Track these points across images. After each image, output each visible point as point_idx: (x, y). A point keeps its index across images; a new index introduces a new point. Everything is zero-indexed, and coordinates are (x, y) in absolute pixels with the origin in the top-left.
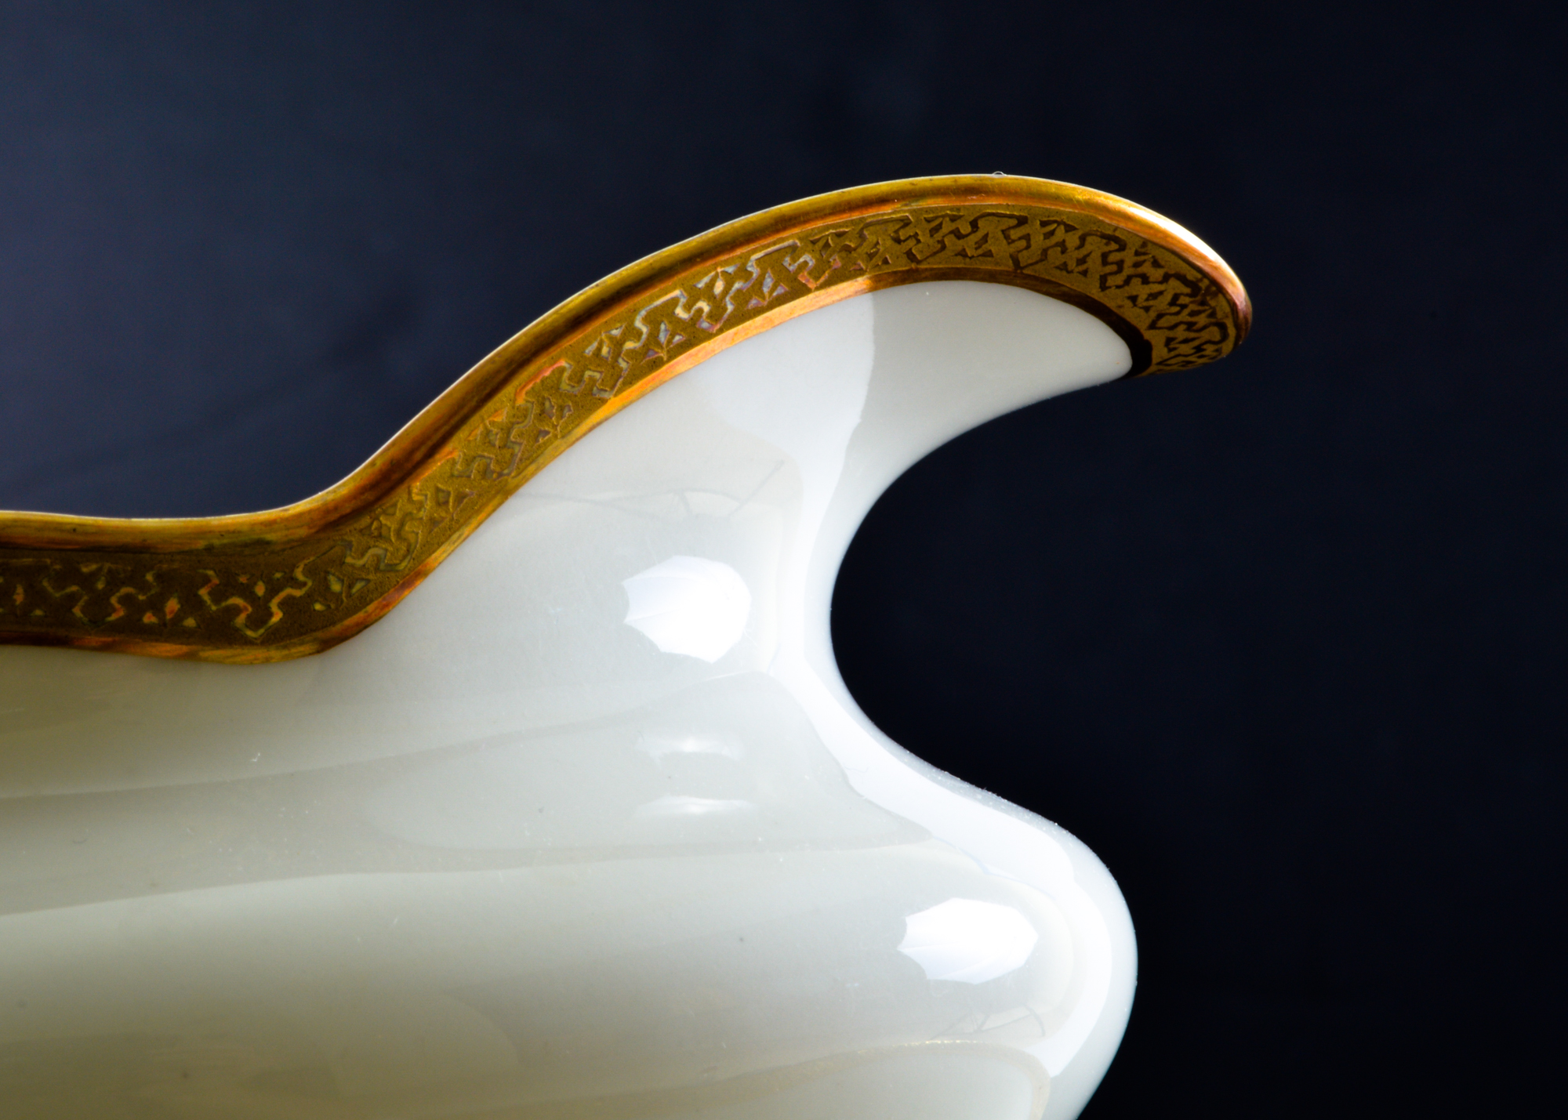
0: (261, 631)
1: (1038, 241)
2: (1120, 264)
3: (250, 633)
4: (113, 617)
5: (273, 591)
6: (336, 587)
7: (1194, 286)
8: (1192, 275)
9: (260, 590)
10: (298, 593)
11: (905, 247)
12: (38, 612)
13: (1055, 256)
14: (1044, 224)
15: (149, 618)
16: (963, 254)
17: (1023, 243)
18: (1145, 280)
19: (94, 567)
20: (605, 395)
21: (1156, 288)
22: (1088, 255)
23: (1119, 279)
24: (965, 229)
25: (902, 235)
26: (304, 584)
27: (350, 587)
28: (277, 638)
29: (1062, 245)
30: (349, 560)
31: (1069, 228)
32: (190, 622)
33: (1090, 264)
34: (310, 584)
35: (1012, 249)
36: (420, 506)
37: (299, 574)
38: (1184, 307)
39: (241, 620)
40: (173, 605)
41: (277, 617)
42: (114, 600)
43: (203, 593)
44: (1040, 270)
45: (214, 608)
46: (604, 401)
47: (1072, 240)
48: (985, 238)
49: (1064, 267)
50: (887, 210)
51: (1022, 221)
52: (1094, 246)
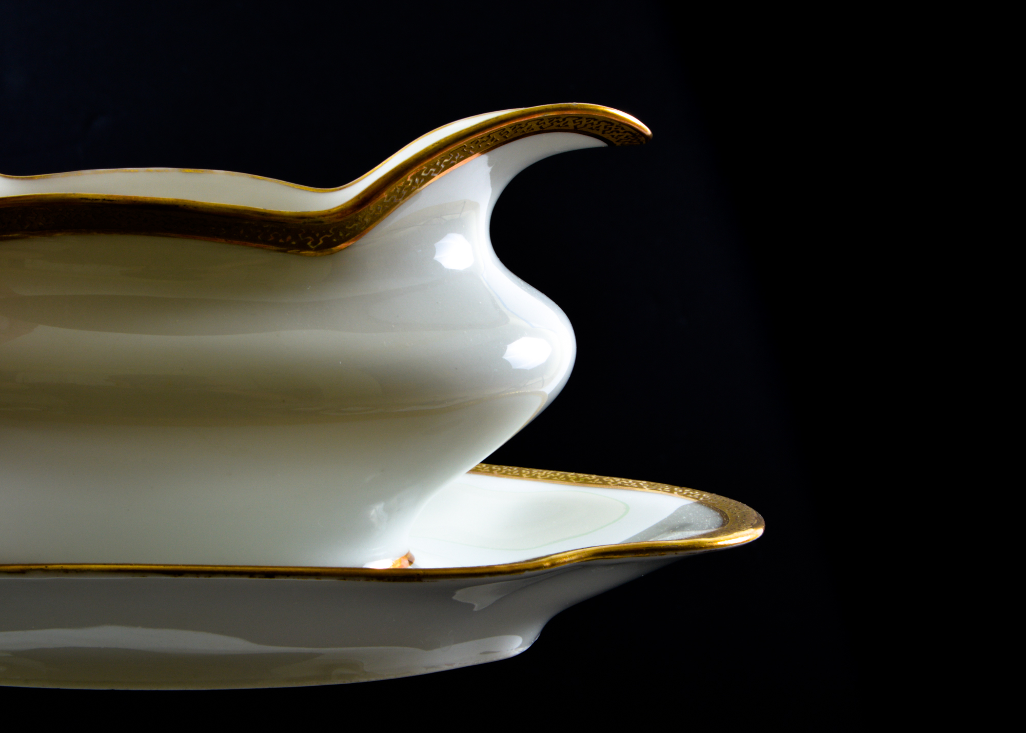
0: (315, 246)
1: (584, 122)
2: (610, 129)
3: (312, 247)
4: (270, 240)
5: (321, 235)
6: (341, 234)
7: (634, 135)
8: (634, 132)
9: (317, 235)
10: (329, 236)
11: (540, 126)
12: (247, 236)
13: (589, 126)
14: (587, 119)
15: (281, 241)
16: (559, 126)
17: (579, 123)
18: (618, 132)
19: (267, 226)
20: (435, 175)
21: (621, 134)
22: (600, 126)
23: (609, 132)
24: (560, 120)
25: (540, 123)
26: (331, 234)
27: (345, 234)
28: (320, 249)
29: (592, 124)
30: (347, 227)
31: (595, 120)
32: (294, 243)
33: (600, 128)
34: (333, 234)
35: (575, 124)
36: (371, 211)
37: (331, 231)
38: (629, 138)
39: (309, 243)
40: (289, 238)
41: (321, 242)
42: (271, 235)
43: (300, 235)
44: (584, 129)
45: (302, 239)
46: (434, 177)
47: (596, 123)
48: (567, 122)
49: (592, 129)
50: (537, 117)
51: (580, 118)
52: (603, 124)
